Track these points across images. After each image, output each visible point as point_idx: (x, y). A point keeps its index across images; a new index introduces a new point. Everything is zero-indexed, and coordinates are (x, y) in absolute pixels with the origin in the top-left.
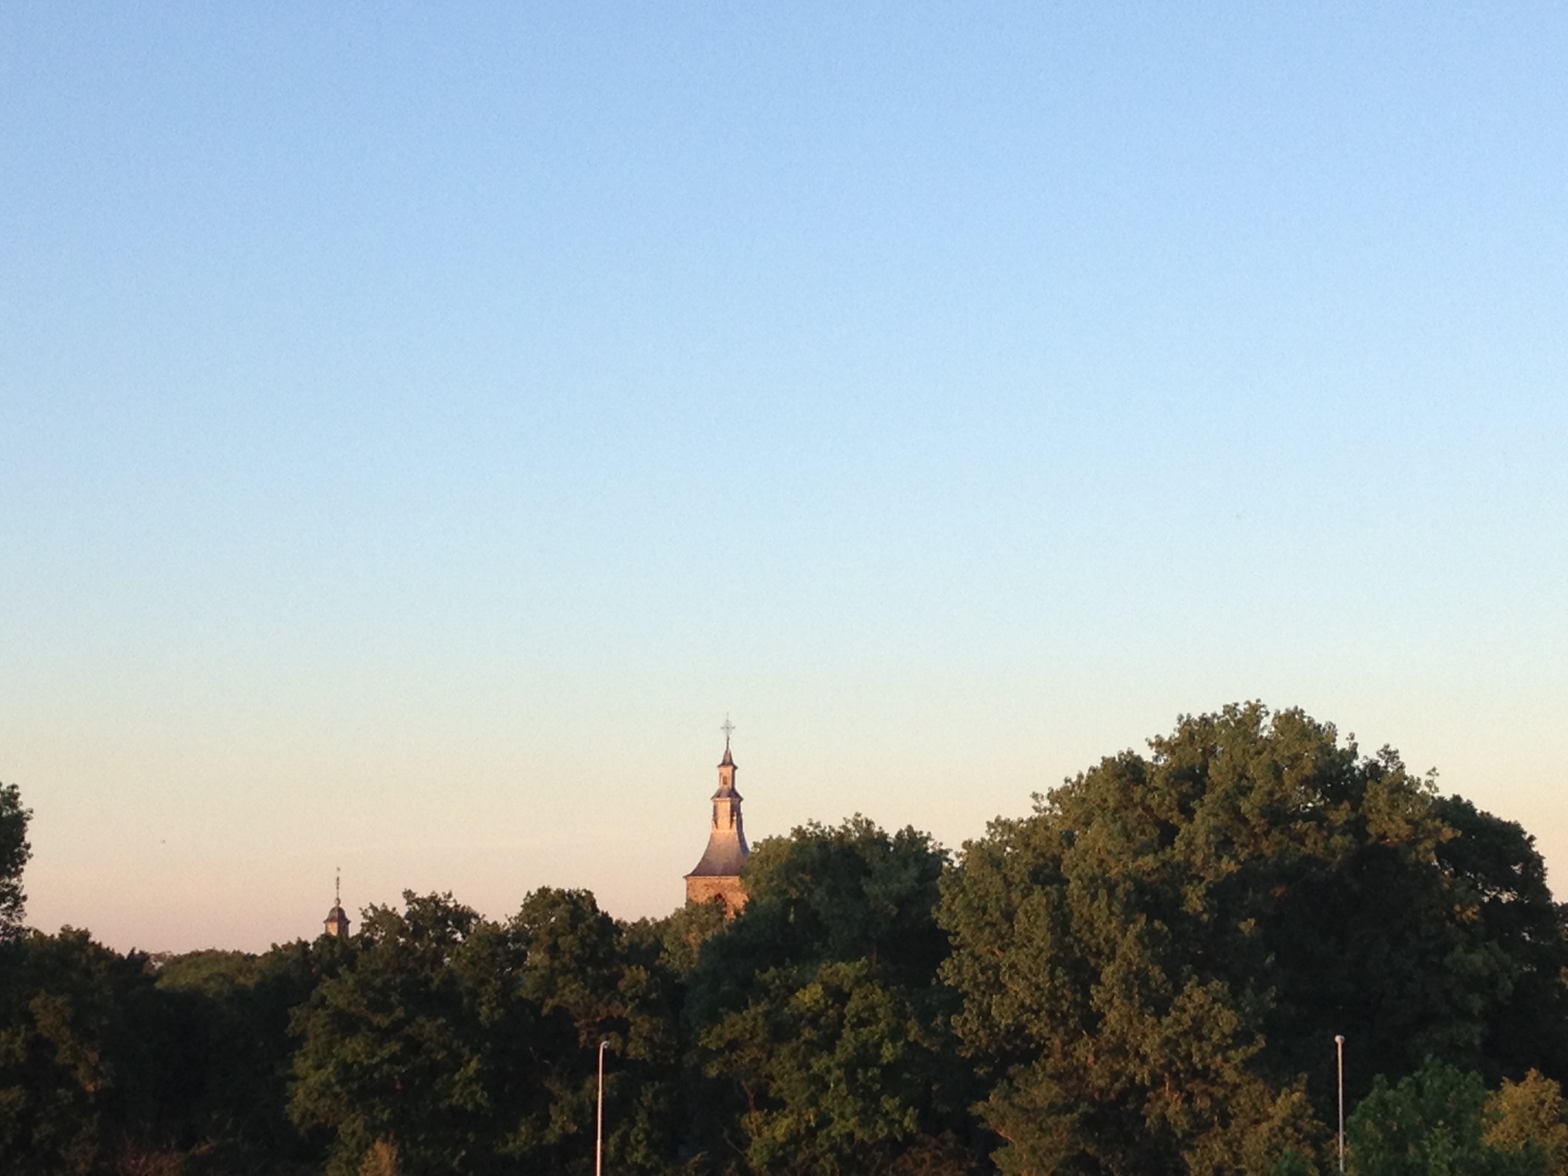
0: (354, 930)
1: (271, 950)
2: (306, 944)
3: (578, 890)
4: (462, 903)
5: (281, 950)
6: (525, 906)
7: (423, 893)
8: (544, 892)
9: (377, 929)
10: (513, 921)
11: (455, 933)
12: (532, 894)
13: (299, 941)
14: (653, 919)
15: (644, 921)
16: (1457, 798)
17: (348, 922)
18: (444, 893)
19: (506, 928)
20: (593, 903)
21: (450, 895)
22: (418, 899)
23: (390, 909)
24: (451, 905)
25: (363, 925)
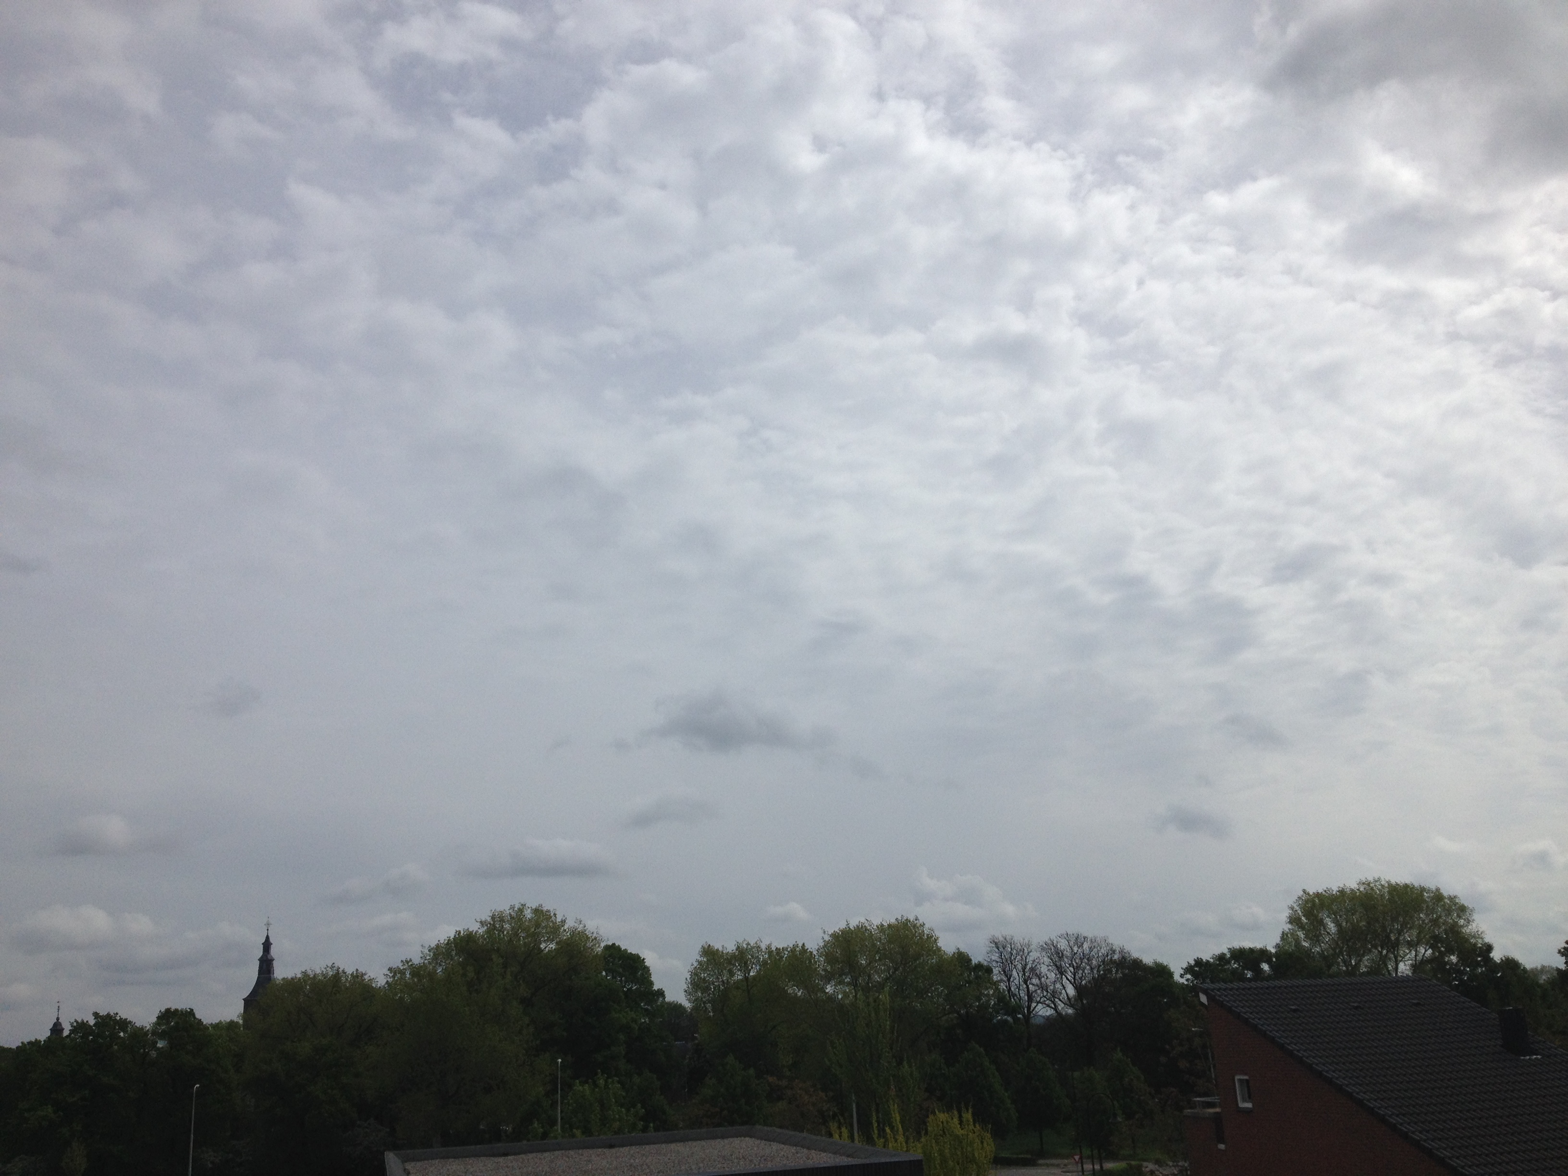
0: (66, 1033)
1: (20, 1045)
2: (40, 1040)
3: (186, 1009)
4: (124, 1017)
5: (25, 1045)
6: (158, 1018)
7: (103, 1013)
8: (168, 1011)
9: (78, 1032)
10: (152, 1025)
11: (120, 1033)
12: (162, 1011)
13: (36, 1040)
14: (224, 1021)
15: (220, 1022)
16: (614, 944)
17: (63, 1029)
18: (114, 1013)
19: (147, 1028)
20: (194, 1015)
21: (117, 1014)
22: (101, 1016)
23: (85, 1022)
24: (118, 1018)
25: (70, 1030)
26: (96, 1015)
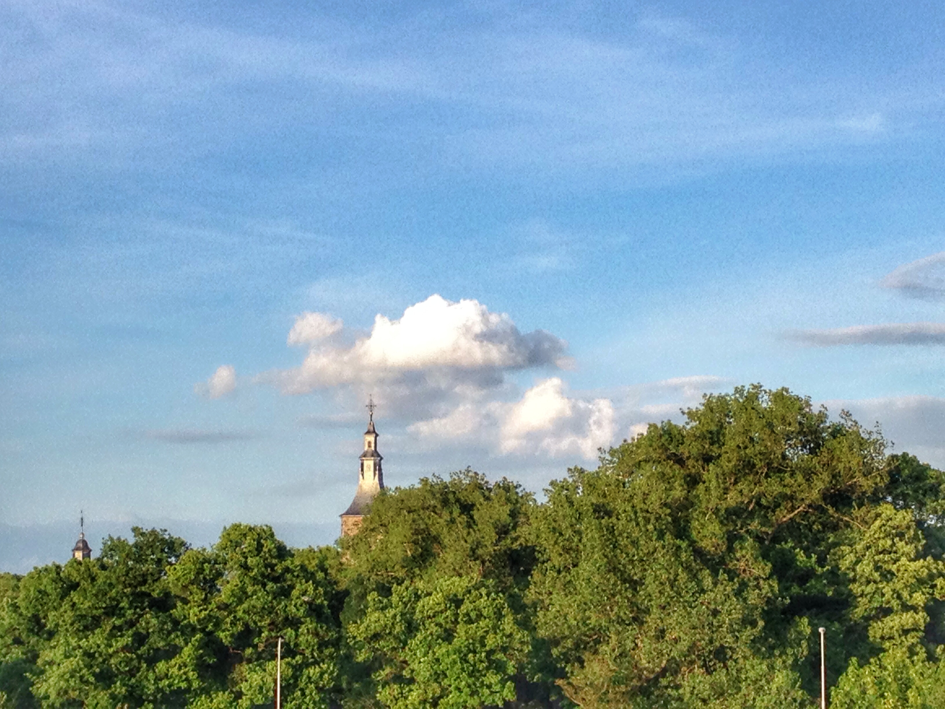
0: (95, 556)
1: (33, 571)
3: (261, 526)
4: (175, 535)
5: (40, 571)
6: (223, 537)
7: (146, 528)
8: (236, 527)
9: (113, 554)
10: (215, 548)
11: (170, 558)
12: (228, 528)
13: (55, 565)
17: (90, 550)
18: (160, 529)
19: (209, 553)
20: (273, 535)
21: (166, 531)
22: (142, 532)
23: (122, 540)
24: (167, 537)
25: (102, 551)
26: (135, 530)
